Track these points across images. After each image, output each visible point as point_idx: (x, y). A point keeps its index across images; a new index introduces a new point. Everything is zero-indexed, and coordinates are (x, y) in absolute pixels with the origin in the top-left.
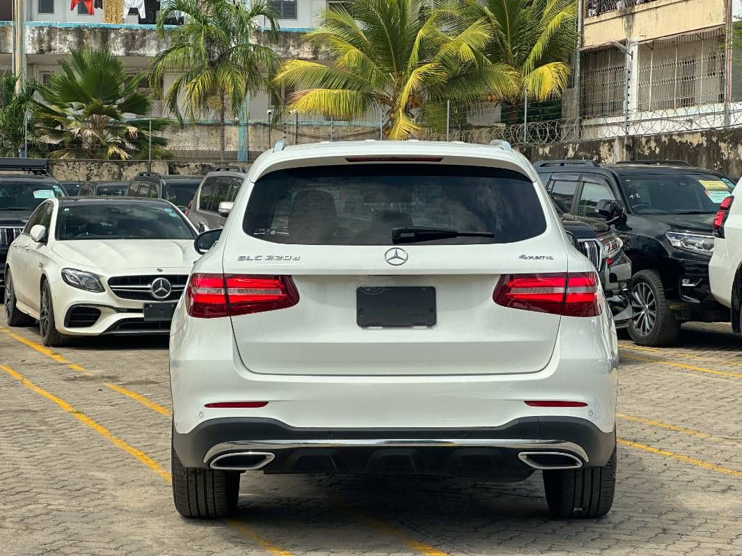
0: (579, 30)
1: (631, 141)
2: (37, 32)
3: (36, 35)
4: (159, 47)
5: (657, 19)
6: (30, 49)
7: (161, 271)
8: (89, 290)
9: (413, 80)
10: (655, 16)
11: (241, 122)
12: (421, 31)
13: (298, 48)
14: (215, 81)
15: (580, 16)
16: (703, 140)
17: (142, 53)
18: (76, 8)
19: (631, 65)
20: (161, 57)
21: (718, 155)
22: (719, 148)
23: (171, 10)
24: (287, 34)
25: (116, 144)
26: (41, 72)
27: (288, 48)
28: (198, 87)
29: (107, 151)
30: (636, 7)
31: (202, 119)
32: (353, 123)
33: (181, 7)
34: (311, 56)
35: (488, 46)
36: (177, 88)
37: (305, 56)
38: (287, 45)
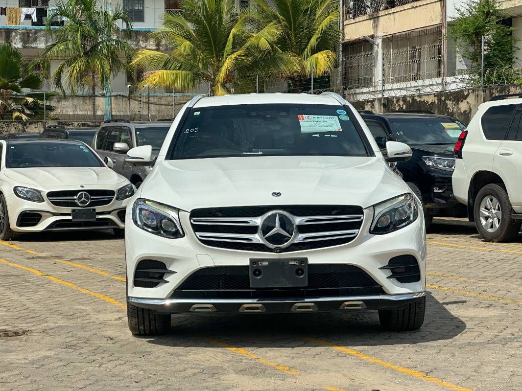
0: (341, 28)
1: (386, 101)
4: (47, 41)
5: (394, 20)
7: (83, 187)
8: (34, 201)
9: (228, 64)
10: (393, 18)
11: (106, 95)
12: (233, 29)
13: (146, 42)
14: (88, 66)
15: (341, 19)
16: (436, 100)
17: (34, 46)
19: (377, 52)
20: (49, 49)
21: (445, 108)
22: (446, 105)
23: (56, 15)
24: (138, 33)
25: (19, 111)
27: (139, 42)
28: (76, 70)
29: (12, 115)
30: (380, 12)
31: (80, 93)
32: (186, 95)
33: (63, 13)
34: (155, 47)
35: (279, 39)
36: (61, 72)
37: (151, 47)
38: (138, 40)
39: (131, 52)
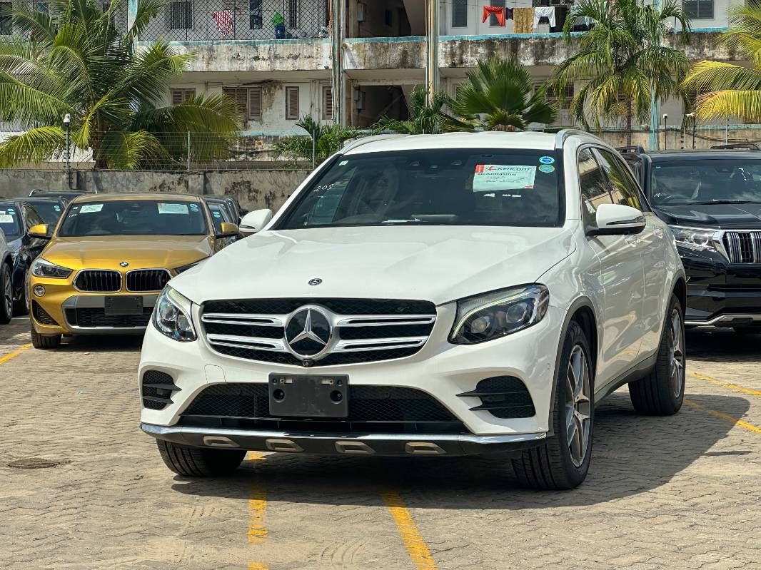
2: (449, 46)
3: (448, 49)
4: (568, 54)
6: (442, 63)
11: (652, 128)
13: (714, 49)
14: (620, 87)
17: (551, 62)
18: (488, 19)
20: (566, 65)
23: (578, 16)
24: (701, 35)
26: (454, 85)
27: (703, 49)
28: (603, 94)
31: (611, 126)
33: (588, 12)
34: (727, 57)
36: (583, 96)
37: (721, 57)
38: (701, 46)
39: (684, 66)
